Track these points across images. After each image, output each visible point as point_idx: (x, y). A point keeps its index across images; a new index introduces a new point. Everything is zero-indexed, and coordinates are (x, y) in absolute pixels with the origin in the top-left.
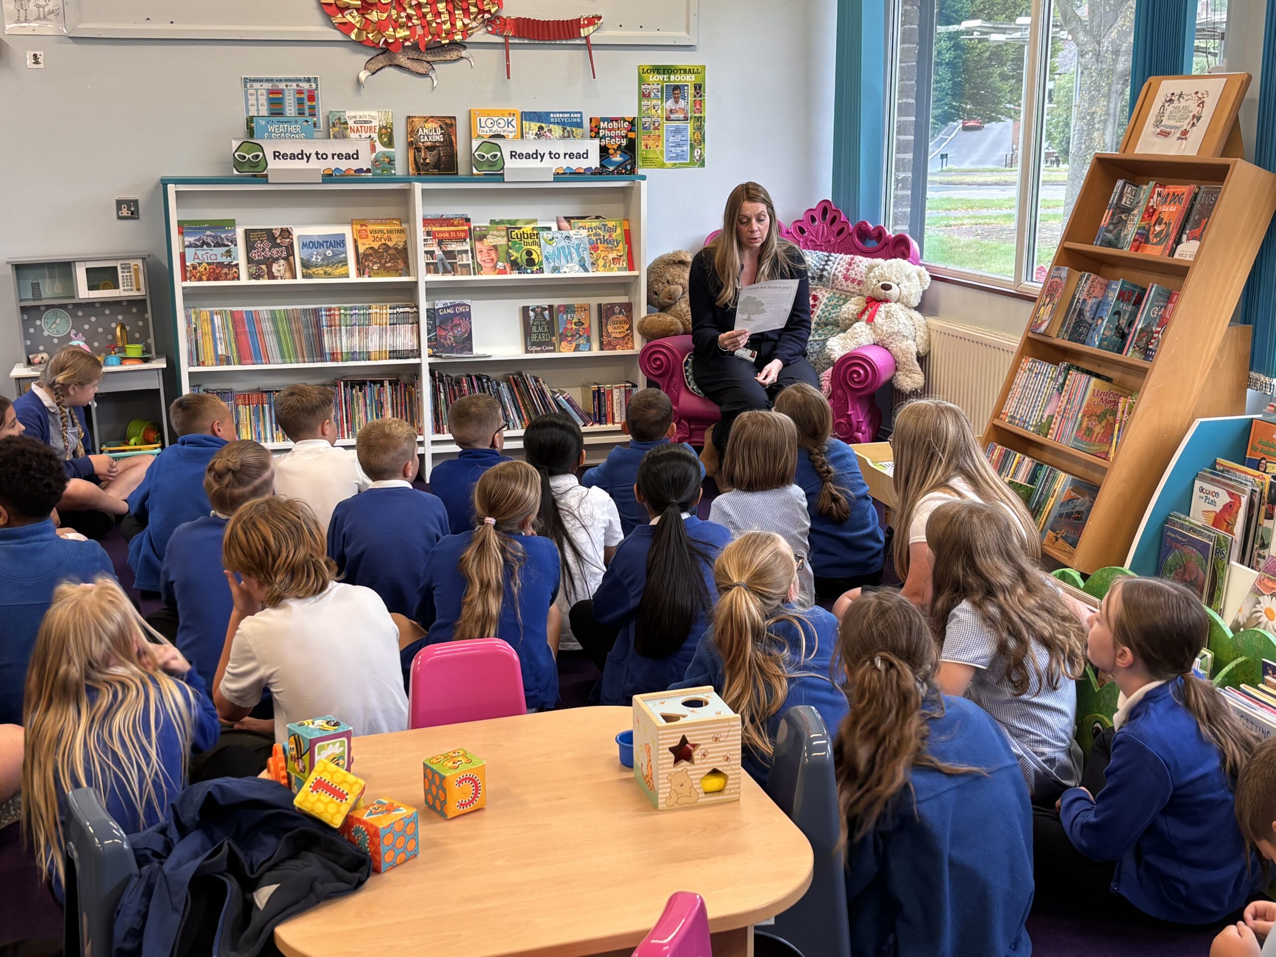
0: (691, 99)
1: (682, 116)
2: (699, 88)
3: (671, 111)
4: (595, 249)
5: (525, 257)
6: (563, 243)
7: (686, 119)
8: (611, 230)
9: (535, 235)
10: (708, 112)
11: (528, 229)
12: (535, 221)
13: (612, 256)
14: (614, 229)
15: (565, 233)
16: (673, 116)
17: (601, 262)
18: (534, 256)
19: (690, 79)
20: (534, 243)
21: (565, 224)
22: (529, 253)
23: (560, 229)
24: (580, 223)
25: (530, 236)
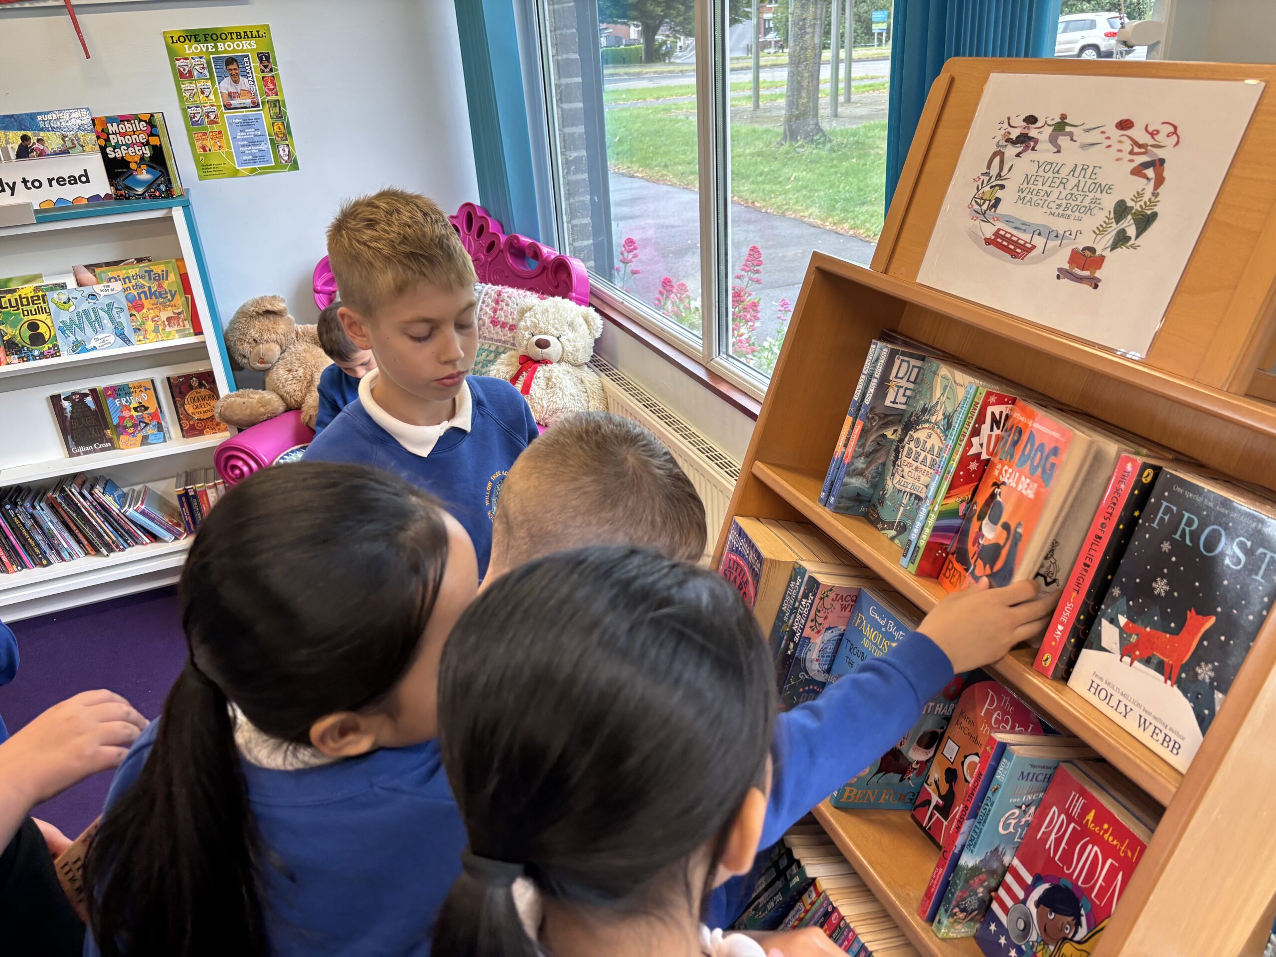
0: (257, 75)
1: (248, 101)
2: (265, 59)
3: (230, 95)
4: (139, 307)
5: (27, 333)
6: (86, 305)
7: (255, 105)
8: (160, 278)
9: (40, 298)
10: (288, 92)
11: (27, 290)
12: (38, 277)
13: (164, 316)
14: (165, 275)
15: (87, 290)
16: (234, 103)
17: (150, 326)
18: (43, 329)
19: (248, 47)
20: (40, 311)
21: (87, 276)
22: (33, 326)
23: (80, 284)
24: (111, 272)
25: (33, 301)
